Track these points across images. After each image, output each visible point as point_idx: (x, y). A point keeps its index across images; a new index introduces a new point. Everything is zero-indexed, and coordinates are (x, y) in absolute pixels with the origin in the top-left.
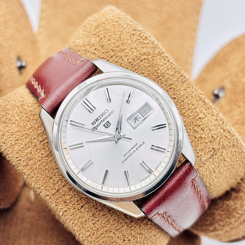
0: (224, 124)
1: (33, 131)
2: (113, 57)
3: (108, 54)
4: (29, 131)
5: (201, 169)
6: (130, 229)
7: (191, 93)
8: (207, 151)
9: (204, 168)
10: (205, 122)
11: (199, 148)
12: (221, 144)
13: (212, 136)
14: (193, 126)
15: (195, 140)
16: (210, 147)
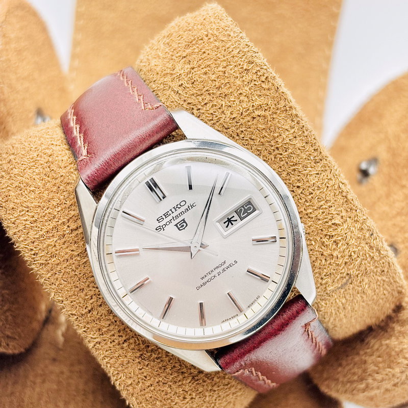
0: (372, 236)
1: (62, 209)
2: (208, 105)
3: (200, 98)
4: (56, 209)
5: (323, 304)
6: (196, 382)
7: (326, 180)
8: (338, 277)
9: (328, 302)
10: (342, 232)
11: (325, 270)
12: (363, 268)
13: (349, 254)
14: (321, 236)
15: (321, 259)
16: (343, 271)
